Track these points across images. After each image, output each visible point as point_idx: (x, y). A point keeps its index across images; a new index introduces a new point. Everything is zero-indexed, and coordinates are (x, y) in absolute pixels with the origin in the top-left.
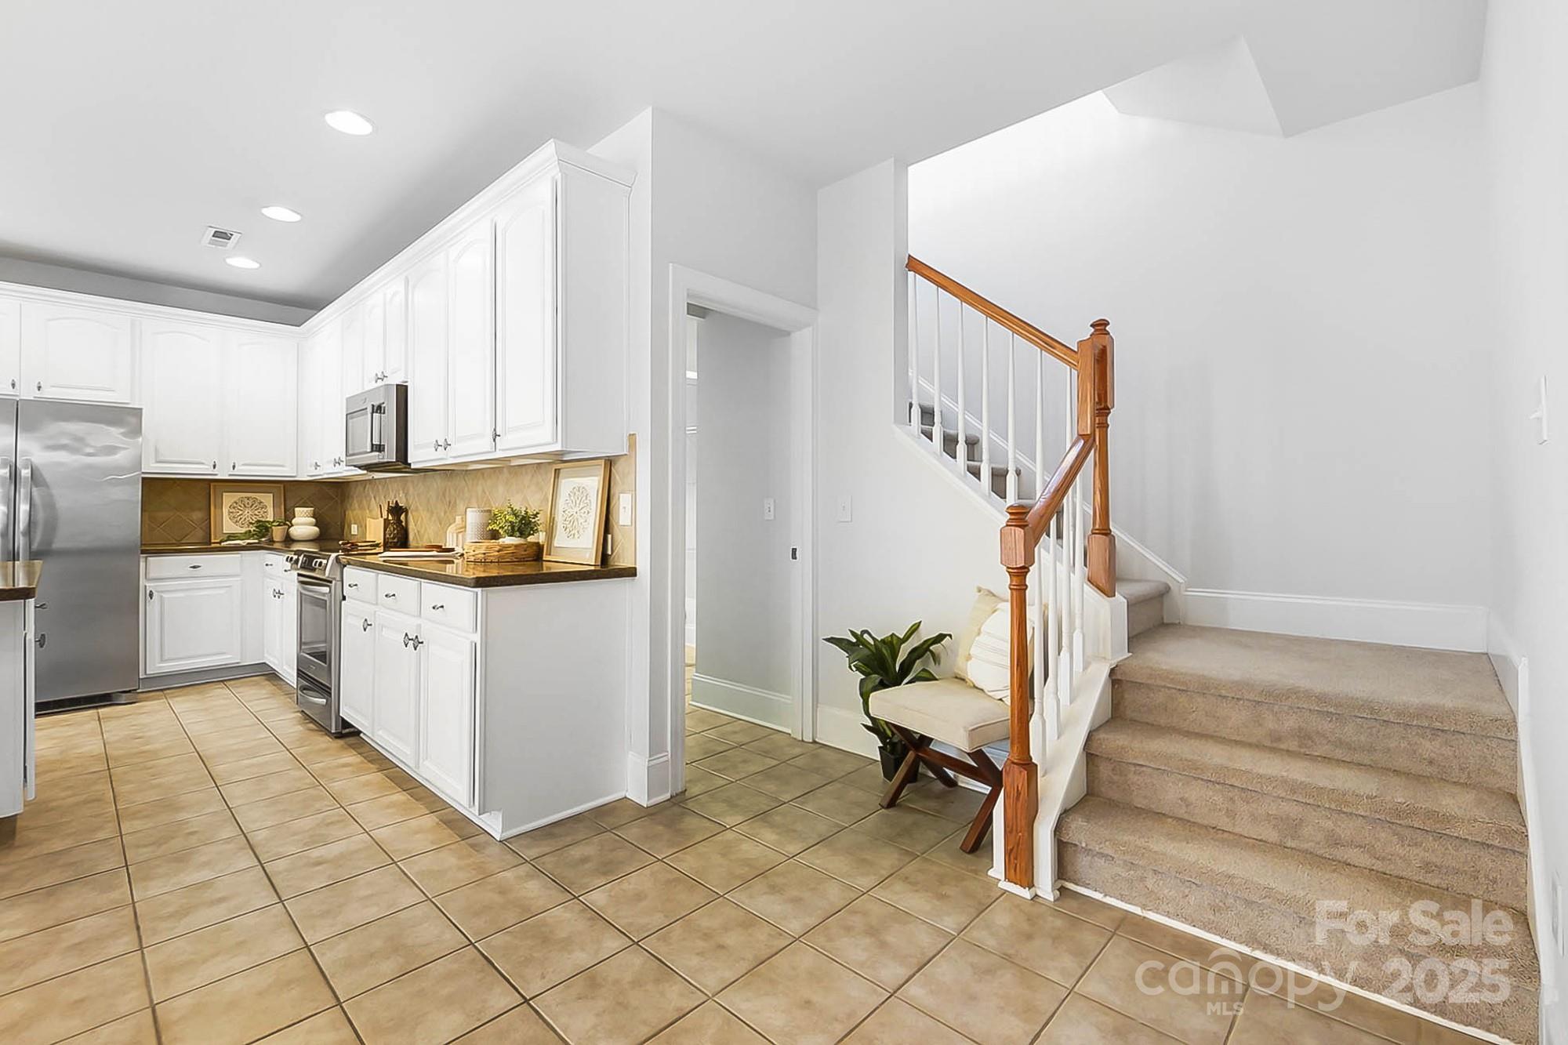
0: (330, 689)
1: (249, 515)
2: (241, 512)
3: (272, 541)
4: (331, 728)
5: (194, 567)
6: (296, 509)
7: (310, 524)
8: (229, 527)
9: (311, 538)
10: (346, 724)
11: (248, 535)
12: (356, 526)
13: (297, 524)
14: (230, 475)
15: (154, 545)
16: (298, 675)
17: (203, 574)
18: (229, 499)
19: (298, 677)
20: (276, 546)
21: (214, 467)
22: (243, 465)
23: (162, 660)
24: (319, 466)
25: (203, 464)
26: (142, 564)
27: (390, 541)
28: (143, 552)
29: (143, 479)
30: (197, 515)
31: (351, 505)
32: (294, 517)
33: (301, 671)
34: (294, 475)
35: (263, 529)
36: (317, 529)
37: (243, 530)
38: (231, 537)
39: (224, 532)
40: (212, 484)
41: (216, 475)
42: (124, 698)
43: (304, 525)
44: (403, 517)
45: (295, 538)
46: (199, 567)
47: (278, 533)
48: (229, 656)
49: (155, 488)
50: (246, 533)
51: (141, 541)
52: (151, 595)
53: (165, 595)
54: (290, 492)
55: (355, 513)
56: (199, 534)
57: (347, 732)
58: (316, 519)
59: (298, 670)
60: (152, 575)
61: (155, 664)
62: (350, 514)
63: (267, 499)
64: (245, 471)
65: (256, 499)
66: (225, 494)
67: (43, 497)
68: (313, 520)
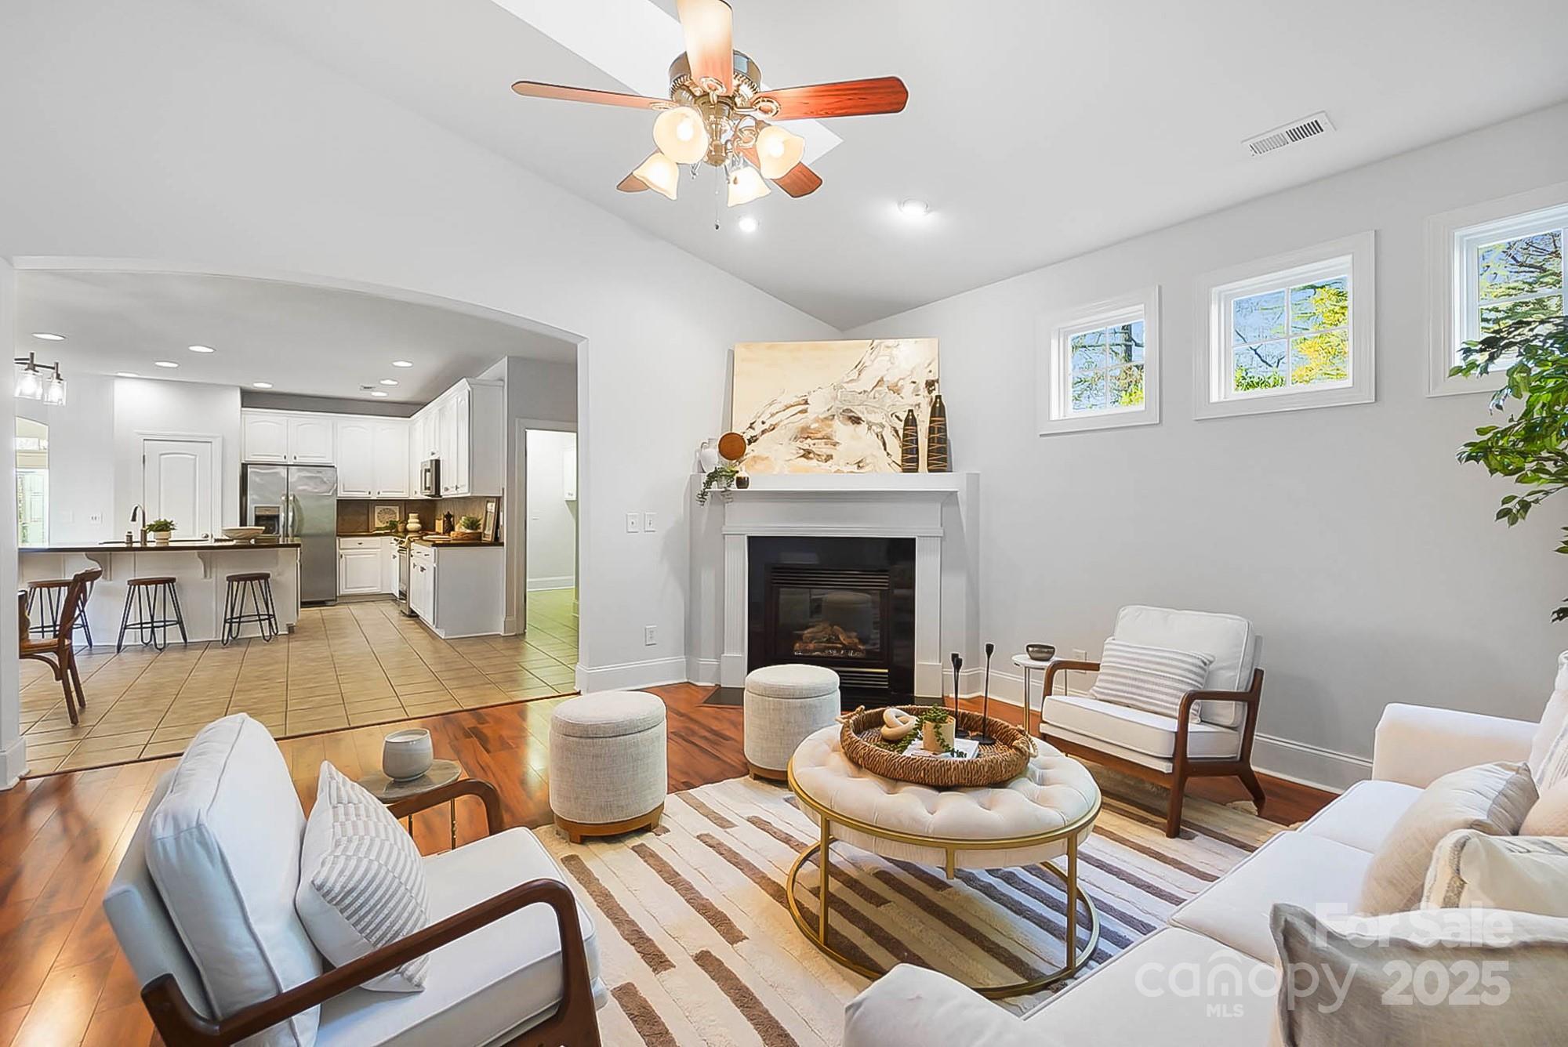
0: (408, 597)
1: (388, 518)
2: (383, 516)
3: (397, 532)
5: (360, 543)
6: (410, 515)
7: (417, 523)
8: (378, 524)
9: (416, 530)
10: (413, 612)
11: (386, 528)
13: (410, 523)
14: (378, 497)
15: (343, 533)
16: (399, 593)
17: (363, 547)
18: (378, 509)
20: (399, 533)
21: (370, 493)
22: (382, 491)
23: (346, 588)
25: (363, 492)
26: (337, 541)
28: (338, 536)
29: (338, 500)
30: (364, 518)
31: (429, 513)
32: (409, 519)
34: (407, 496)
35: (393, 526)
36: (419, 525)
37: (383, 526)
38: (378, 529)
39: (375, 526)
41: (371, 497)
42: (330, 603)
43: (413, 523)
44: (452, 519)
45: (409, 530)
46: (363, 543)
47: (400, 527)
48: (375, 588)
49: (343, 504)
51: (337, 531)
52: (342, 556)
53: (348, 557)
54: (407, 506)
56: (364, 527)
59: (399, 591)
60: (341, 547)
61: (343, 590)
63: (396, 509)
64: (384, 495)
65: (390, 510)
66: (376, 507)
67: (298, 510)
68: (418, 521)
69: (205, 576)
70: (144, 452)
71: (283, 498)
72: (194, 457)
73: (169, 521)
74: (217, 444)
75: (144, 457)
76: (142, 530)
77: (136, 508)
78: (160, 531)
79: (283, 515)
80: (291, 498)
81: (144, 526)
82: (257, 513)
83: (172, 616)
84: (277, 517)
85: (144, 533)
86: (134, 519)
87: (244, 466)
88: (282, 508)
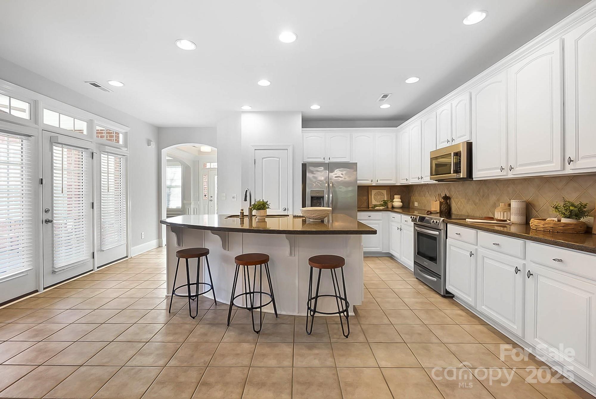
0: (441, 276)
1: (380, 198)
2: (377, 197)
4: (441, 292)
5: (369, 216)
6: (395, 196)
7: (399, 202)
8: (374, 202)
9: (400, 207)
10: (447, 292)
12: (417, 203)
13: (396, 202)
14: (376, 184)
16: (414, 263)
17: (372, 219)
18: (374, 192)
19: (414, 264)
20: (389, 209)
21: (372, 181)
22: (380, 180)
24: (408, 180)
25: (368, 180)
27: (444, 211)
28: (358, 210)
29: (358, 186)
30: (365, 198)
31: (414, 195)
32: (394, 199)
33: (416, 262)
34: (395, 183)
35: (385, 203)
36: (401, 204)
37: (379, 203)
38: (375, 206)
39: (373, 204)
40: (369, 187)
41: (372, 184)
43: (397, 202)
44: (448, 201)
45: (395, 207)
46: (370, 216)
47: (390, 205)
48: (379, 249)
50: (380, 204)
51: (358, 206)
54: (393, 190)
55: (416, 198)
56: (365, 204)
57: (448, 296)
58: (401, 200)
59: (414, 261)
62: (413, 198)
63: (385, 192)
64: (380, 182)
65: (381, 192)
66: (372, 191)
67: (334, 193)
68: (400, 200)
69: (291, 254)
70: (255, 158)
71: (326, 185)
72: (278, 159)
73: (265, 201)
74: (290, 149)
75: (255, 160)
76: (249, 208)
77: (247, 191)
78: (260, 209)
79: (326, 196)
80: (331, 185)
81: (250, 206)
82: (311, 195)
83: (266, 288)
84: (323, 197)
85: (251, 210)
86: (246, 200)
87: (304, 166)
88: (325, 191)
